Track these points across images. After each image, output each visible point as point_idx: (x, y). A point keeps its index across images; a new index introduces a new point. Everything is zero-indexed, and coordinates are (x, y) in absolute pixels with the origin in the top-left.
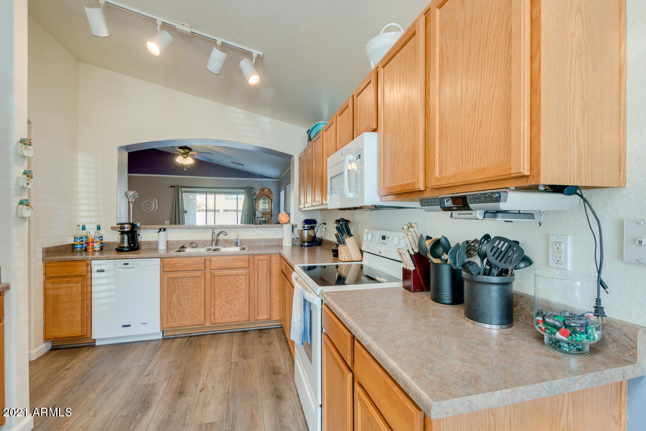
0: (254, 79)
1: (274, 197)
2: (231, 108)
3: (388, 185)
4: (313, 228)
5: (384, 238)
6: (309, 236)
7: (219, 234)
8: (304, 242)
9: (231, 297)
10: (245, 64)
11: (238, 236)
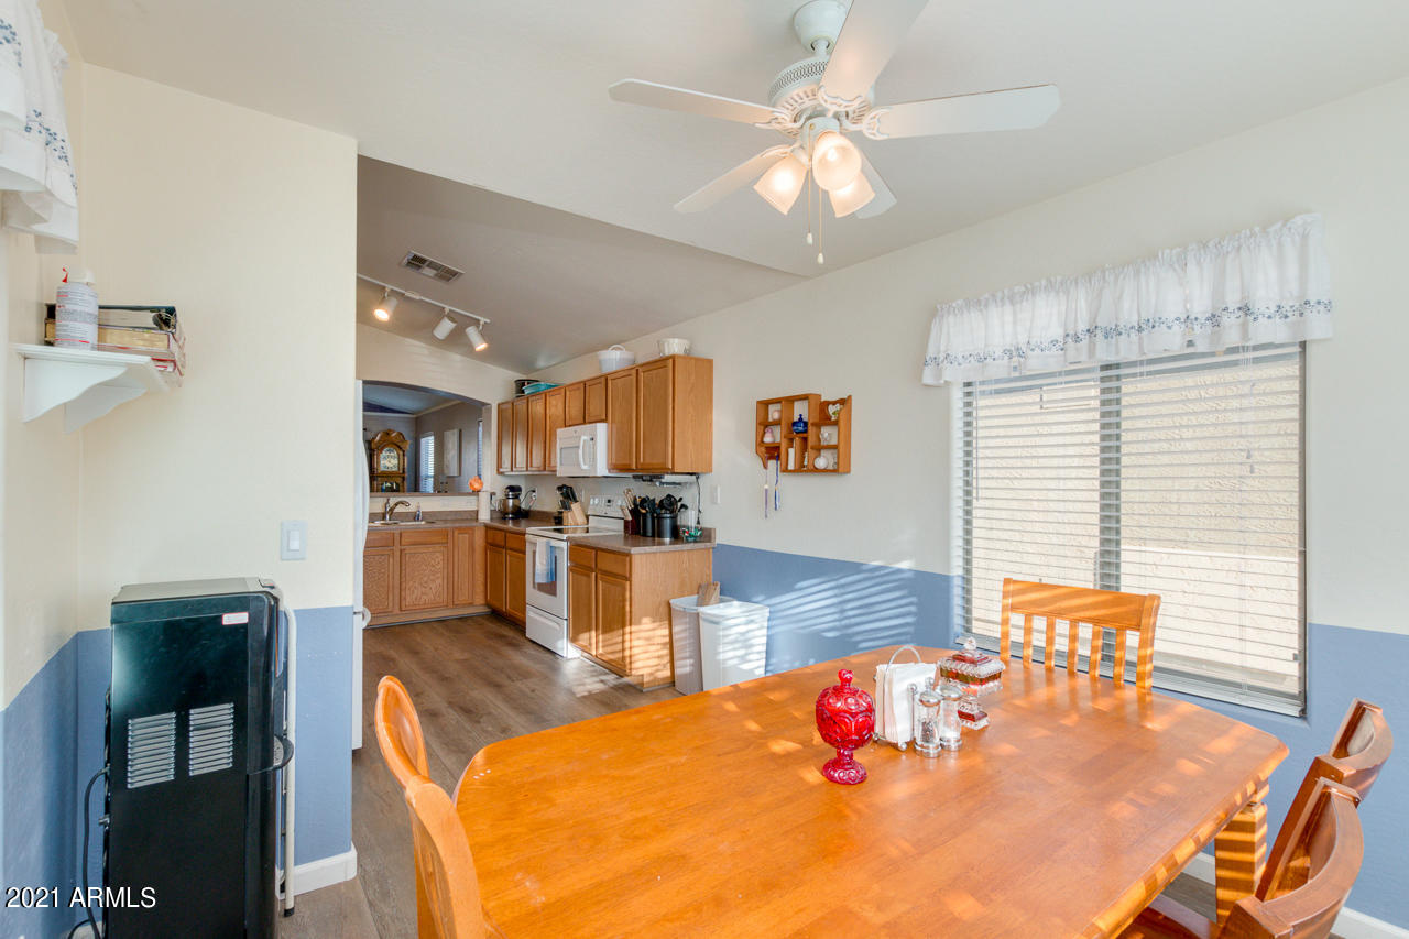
0: (481, 346)
1: (408, 446)
2: (409, 341)
3: (614, 462)
4: (516, 497)
5: (609, 501)
6: (514, 505)
7: (396, 505)
8: (507, 514)
9: (425, 579)
10: (472, 332)
11: (419, 507)
